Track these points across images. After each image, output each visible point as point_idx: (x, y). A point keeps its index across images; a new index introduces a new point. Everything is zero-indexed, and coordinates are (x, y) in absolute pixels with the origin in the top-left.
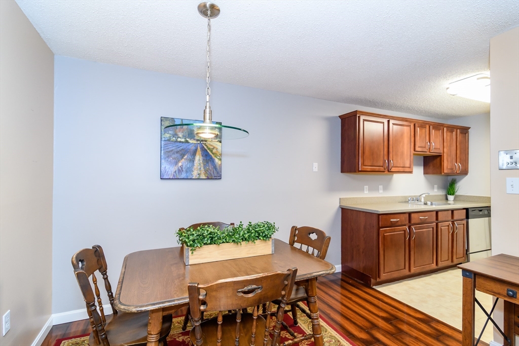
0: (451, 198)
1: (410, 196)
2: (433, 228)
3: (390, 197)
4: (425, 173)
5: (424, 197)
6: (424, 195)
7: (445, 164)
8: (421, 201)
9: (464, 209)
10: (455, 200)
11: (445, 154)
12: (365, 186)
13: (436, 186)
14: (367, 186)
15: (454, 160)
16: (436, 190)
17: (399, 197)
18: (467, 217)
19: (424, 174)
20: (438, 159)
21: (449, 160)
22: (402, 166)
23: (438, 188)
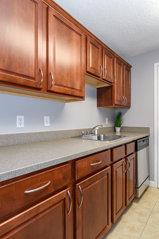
0: (118, 129)
1: (84, 130)
2: (108, 174)
3: (61, 131)
4: (99, 105)
5: (97, 130)
6: (97, 128)
7: (115, 96)
8: (95, 134)
9: (133, 141)
10: (121, 131)
11: (115, 85)
12: (18, 117)
13: (107, 119)
14: (22, 117)
15: (122, 93)
16: (107, 123)
17: (72, 130)
18: (136, 150)
19: (97, 106)
20: (110, 90)
21: (118, 91)
22: (69, 86)
23: (109, 121)
